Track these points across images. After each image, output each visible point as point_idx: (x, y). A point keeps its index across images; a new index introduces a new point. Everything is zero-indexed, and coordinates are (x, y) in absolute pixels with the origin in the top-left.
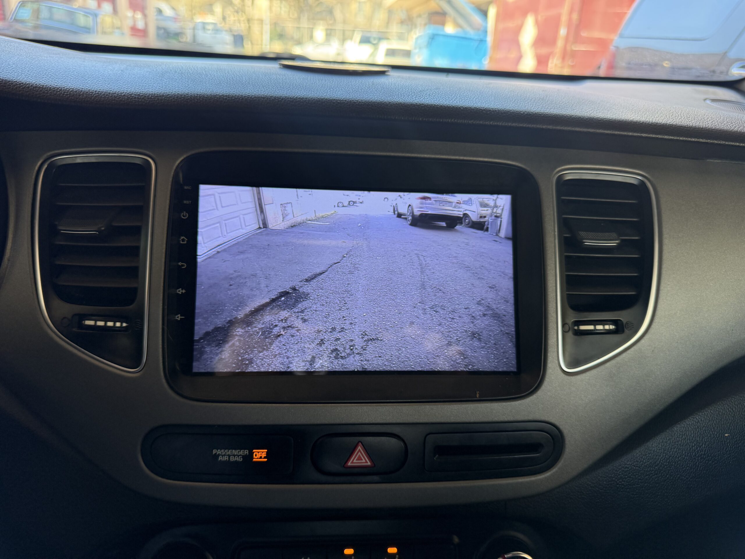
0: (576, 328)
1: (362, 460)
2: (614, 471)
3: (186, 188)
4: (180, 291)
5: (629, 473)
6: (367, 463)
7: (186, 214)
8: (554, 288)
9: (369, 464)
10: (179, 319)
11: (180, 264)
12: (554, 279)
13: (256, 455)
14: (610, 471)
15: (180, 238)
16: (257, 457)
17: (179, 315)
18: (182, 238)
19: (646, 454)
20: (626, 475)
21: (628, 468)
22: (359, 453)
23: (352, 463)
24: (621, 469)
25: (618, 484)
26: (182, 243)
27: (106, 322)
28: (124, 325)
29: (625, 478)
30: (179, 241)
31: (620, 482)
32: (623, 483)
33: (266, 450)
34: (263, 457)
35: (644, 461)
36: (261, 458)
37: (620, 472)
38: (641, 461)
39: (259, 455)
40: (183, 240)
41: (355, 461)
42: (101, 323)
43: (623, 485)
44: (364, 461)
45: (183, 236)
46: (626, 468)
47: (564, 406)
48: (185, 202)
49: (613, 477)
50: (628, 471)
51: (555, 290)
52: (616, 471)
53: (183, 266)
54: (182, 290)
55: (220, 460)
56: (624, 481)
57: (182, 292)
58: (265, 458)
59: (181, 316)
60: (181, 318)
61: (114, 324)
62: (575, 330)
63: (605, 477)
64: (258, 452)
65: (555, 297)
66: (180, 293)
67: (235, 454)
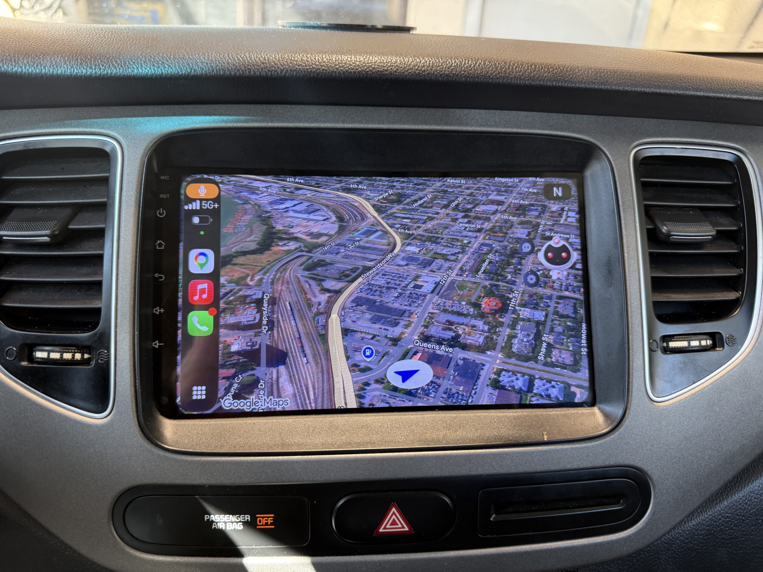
0: (665, 344)
1: (397, 525)
2: (712, 522)
3: (162, 178)
4: (158, 311)
5: (731, 524)
6: (404, 528)
7: (163, 212)
8: (638, 295)
9: (407, 529)
10: (157, 347)
11: (156, 275)
12: (638, 283)
13: (260, 521)
14: (708, 522)
15: (156, 242)
16: (261, 524)
17: (157, 341)
18: (159, 242)
19: (752, 500)
20: (727, 527)
21: (729, 518)
22: (394, 517)
23: (385, 528)
24: (720, 519)
25: (717, 538)
26: (158, 248)
27: (62, 353)
28: (86, 356)
29: (727, 530)
30: (155, 246)
31: (719, 535)
32: (724, 536)
33: (273, 515)
34: (269, 523)
35: (749, 508)
36: (266, 524)
37: (720, 523)
38: (745, 509)
39: (264, 521)
40: (160, 245)
41: (388, 526)
42: (55, 356)
43: (723, 538)
44: (400, 526)
45: (159, 240)
46: (728, 517)
47: (653, 446)
48: (162, 196)
49: (712, 530)
50: (730, 521)
51: (639, 297)
52: (715, 522)
53: (161, 277)
54: (160, 309)
55: (215, 528)
56: (725, 535)
57: (160, 312)
58: (271, 524)
59: (159, 343)
60: (159, 346)
61: (73, 356)
62: (664, 347)
63: (701, 531)
64: (263, 518)
65: (639, 306)
66: (158, 313)
67: (233, 520)
